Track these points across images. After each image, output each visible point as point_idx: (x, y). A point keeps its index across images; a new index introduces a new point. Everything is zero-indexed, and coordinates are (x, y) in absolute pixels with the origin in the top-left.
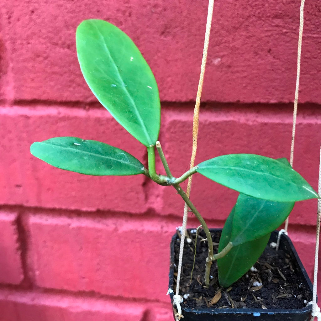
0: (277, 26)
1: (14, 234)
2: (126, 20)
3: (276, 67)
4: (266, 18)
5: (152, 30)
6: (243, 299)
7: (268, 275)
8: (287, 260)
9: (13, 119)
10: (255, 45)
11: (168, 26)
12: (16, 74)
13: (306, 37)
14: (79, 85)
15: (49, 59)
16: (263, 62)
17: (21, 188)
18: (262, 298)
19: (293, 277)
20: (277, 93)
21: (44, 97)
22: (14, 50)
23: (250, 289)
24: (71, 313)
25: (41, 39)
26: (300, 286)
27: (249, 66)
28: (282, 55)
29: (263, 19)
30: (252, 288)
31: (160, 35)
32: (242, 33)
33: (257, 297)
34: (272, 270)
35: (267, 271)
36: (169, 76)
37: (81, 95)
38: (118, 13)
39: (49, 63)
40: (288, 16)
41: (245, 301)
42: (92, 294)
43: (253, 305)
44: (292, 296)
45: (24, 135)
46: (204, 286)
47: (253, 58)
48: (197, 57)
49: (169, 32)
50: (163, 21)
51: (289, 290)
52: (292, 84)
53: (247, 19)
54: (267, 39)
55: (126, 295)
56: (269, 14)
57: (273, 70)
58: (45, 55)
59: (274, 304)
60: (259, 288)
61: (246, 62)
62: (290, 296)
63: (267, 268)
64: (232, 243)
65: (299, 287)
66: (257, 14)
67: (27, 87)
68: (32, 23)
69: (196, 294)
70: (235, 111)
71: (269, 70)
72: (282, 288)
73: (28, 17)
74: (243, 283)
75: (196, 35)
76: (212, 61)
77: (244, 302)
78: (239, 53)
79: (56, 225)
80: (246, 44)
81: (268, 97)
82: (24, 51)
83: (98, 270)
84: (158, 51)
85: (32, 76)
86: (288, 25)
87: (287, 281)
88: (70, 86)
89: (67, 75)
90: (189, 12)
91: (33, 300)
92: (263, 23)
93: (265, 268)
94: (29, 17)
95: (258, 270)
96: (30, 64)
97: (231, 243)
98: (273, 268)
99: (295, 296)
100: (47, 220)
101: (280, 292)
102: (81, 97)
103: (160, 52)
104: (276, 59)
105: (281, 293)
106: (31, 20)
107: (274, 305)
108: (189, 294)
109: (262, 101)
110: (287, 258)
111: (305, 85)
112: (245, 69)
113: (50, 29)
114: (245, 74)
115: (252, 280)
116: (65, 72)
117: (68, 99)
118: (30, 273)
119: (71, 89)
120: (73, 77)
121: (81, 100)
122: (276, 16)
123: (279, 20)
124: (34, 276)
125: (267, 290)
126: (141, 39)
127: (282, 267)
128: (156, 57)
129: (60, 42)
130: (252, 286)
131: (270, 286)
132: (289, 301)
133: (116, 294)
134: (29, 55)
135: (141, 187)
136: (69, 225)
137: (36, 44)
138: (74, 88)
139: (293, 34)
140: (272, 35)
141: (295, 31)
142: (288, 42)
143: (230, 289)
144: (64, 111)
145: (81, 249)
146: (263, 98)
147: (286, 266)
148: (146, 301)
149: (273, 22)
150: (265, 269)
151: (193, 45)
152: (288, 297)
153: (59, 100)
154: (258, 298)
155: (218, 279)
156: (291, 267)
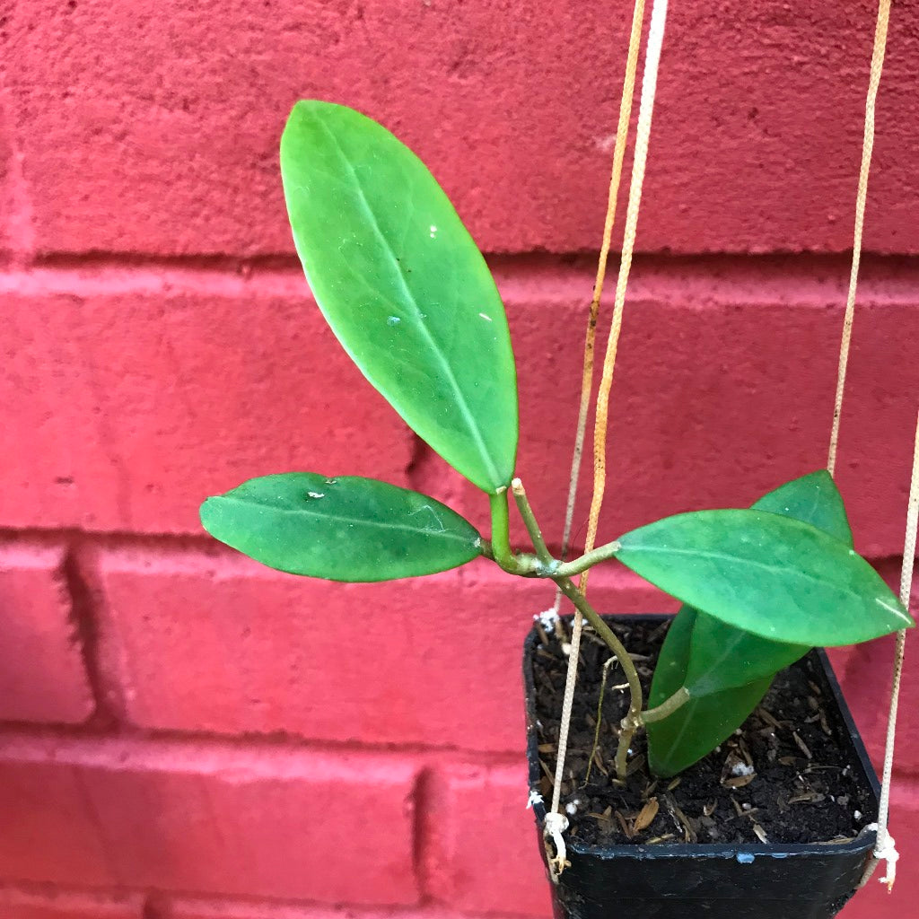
0: (777, 46)
1: (63, 602)
2: (349, 30)
3: (772, 158)
4: (748, 24)
5: (424, 59)
6: (708, 810)
7: (767, 744)
8: (813, 702)
9: (36, 304)
10: (714, 99)
11: (471, 47)
12: (35, 180)
13: (856, 76)
14: (220, 211)
15: (129, 138)
16: (734, 144)
17: (72, 486)
18: (753, 807)
19: (830, 748)
20: (770, 225)
21: (121, 245)
22: (26, 115)
23: (725, 783)
24: (228, 786)
25: (101, 84)
26: (844, 773)
27: (695, 154)
28: (786, 124)
29: (738, 25)
30: (730, 781)
31: (449, 72)
32: (678, 66)
33: (741, 803)
34: (777, 731)
35: (763, 732)
36: (475, 184)
37: (228, 237)
38: (324, 8)
39: (131, 151)
40: (809, 17)
41: (713, 813)
42: (280, 740)
43: (731, 823)
44: (824, 798)
45: (72, 348)
46: (615, 780)
47: (708, 133)
48: (553, 131)
49: (473, 63)
50: (457, 32)
51: (819, 782)
52: (813, 202)
53: (692, 27)
54: (748, 81)
55: (369, 738)
56: (755, 14)
57: (761, 166)
58: (118, 128)
59: (783, 818)
60: (746, 781)
61: (687, 144)
62: (821, 797)
63: (765, 725)
64: (689, 691)
65: (841, 775)
66: (721, 12)
67: (68, 217)
68: (73, 37)
69: (596, 800)
70: (656, 273)
71: (751, 165)
72: (800, 777)
73: (58, 19)
74: (708, 768)
75: (548, 71)
76: (594, 144)
77: (711, 816)
78: (670, 122)
79: (176, 576)
80: (690, 94)
81: (747, 237)
82: (54, 117)
83: (293, 681)
84: (442, 114)
85: (83, 187)
86: (806, 43)
87: (815, 759)
88: (195, 214)
89: (184, 183)
90: (529, 6)
91: (123, 758)
92: (738, 37)
93: (761, 724)
94: (62, 19)
95: (743, 731)
96: (77, 155)
97: (687, 691)
98: (778, 724)
99: (833, 798)
100: (148, 564)
101: (795, 787)
102: (228, 243)
103: (448, 118)
104: (770, 136)
105: (798, 792)
106: (69, 27)
107: (782, 823)
108: (579, 798)
109: (731, 248)
110: (813, 694)
111: (845, 204)
112: (683, 163)
113: (129, 56)
114: (685, 178)
115: (729, 759)
116: (179, 177)
117: (192, 250)
118: (111, 695)
119: (199, 221)
120: (201, 188)
121: (228, 251)
122: (774, 20)
123: (782, 29)
124: (123, 700)
125: (766, 783)
126: (393, 83)
127: (801, 720)
128: (437, 134)
129: (159, 92)
130: (731, 776)
131: (773, 773)
132: (818, 811)
133: (343, 738)
134: (72, 127)
135: (402, 476)
136: (212, 573)
137: (89, 98)
138: (207, 219)
139: (819, 68)
140: (762, 70)
141: (824, 61)
142: (804, 90)
143: (677, 782)
144: (181, 281)
145: (247, 631)
146: (732, 242)
147: (811, 717)
148: (422, 748)
149: (767, 36)
150: (760, 728)
151: (542, 98)
152: (815, 800)
153: (165, 252)
154: (745, 805)
155: (646, 759)
156: (824, 721)
